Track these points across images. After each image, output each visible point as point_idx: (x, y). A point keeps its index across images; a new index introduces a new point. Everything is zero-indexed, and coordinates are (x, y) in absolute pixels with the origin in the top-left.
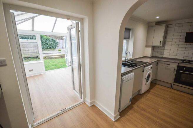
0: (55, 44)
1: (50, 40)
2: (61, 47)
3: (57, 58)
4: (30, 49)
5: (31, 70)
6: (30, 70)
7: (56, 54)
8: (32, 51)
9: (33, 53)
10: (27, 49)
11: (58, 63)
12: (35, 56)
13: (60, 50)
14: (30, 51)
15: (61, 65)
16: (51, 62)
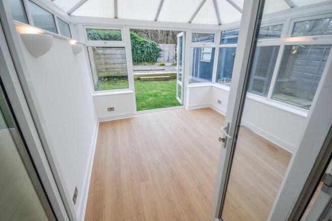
0: (157, 53)
1: (149, 45)
2: (166, 59)
3: (159, 80)
4: (117, 61)
5: (111, 109)
6: (108, 109)
7: (157, 73)
8: (120, 66)
9: (121, 69)
10: (112, 62)
11: (160, 91)
12: (124, 75)
13: (163, 65)
14: (116, 66)
15: (165, 96)
16: (147, 89)
